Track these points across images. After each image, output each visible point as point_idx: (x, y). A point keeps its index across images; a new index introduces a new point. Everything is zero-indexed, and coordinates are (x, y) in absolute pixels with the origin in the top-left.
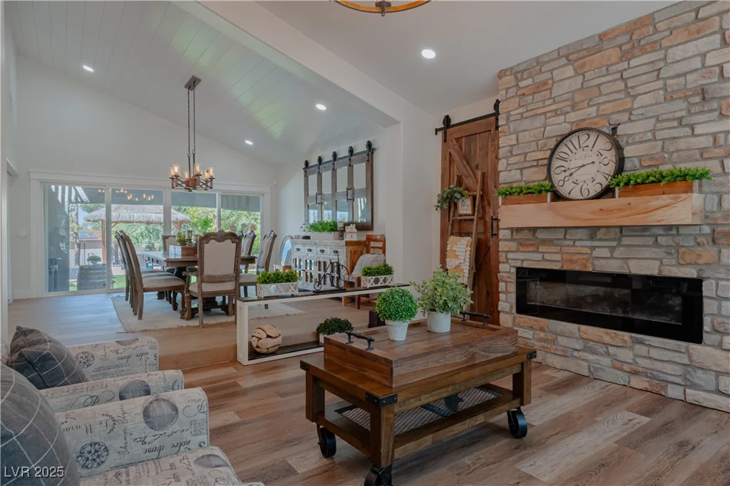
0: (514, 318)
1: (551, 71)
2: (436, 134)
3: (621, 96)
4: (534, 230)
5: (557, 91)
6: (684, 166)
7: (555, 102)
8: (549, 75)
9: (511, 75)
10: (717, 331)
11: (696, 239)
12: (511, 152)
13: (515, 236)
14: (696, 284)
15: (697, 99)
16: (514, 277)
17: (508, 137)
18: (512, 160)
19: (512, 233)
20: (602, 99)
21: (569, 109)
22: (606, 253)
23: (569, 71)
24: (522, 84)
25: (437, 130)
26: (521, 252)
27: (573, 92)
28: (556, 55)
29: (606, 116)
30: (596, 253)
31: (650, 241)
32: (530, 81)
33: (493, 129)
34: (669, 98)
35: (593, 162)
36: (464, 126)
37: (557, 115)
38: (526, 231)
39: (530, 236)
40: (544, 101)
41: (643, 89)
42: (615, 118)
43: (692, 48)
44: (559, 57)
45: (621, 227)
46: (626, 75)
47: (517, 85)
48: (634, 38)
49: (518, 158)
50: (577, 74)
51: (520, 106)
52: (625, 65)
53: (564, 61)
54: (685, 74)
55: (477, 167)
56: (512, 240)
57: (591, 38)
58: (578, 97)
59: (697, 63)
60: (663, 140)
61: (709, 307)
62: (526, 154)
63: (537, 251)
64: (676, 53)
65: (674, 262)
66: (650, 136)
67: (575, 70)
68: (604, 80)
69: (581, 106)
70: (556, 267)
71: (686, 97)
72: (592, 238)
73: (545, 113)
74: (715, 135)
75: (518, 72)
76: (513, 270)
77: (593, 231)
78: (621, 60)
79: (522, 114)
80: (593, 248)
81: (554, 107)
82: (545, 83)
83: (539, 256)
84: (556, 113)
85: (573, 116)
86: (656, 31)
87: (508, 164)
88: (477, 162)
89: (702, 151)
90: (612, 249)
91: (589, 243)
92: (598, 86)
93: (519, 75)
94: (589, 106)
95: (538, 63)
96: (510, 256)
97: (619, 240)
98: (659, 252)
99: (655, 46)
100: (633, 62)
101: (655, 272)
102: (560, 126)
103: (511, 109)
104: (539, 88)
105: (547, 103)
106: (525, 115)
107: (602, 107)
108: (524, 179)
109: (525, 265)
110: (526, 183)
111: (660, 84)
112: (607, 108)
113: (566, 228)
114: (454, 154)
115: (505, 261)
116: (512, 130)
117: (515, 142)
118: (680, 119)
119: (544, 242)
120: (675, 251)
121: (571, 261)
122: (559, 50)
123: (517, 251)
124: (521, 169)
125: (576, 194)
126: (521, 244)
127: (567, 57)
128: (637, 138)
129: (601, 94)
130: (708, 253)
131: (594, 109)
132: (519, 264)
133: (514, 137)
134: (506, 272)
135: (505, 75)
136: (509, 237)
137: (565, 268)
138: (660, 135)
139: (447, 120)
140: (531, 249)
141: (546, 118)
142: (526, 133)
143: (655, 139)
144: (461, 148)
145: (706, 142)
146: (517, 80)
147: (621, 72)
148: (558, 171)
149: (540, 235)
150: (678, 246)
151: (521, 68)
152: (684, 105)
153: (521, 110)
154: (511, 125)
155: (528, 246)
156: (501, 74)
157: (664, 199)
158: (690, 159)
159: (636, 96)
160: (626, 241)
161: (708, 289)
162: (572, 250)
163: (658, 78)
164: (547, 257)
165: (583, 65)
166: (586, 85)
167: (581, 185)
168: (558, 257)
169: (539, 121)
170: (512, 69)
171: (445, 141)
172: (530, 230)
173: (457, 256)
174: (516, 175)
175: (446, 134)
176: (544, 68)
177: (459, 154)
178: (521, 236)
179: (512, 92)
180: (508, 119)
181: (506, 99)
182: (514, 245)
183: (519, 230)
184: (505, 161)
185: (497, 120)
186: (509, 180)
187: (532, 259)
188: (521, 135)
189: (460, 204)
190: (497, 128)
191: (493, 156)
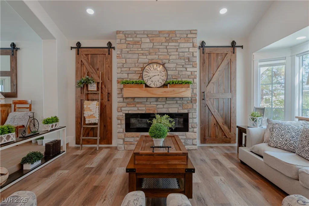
0: (125, 134)
1: (141, 38)
2: (71, 49)
3: (166, 54)
4: (134, 98)
5: (143, 46)
6: (184, 80)
7: (142, 50)
8: (139, 39)
9: (123, 34)
10: (192, 127)
11: (187, 101)
12: (123, 66)
13: (125, 100)
14: (187, 114)
15: (187, 60)
16: (124, 117)
17: (122, 59)
18: (123, 69)
19: (123, 99)
20: (160, 53)
21: (148, 54)
22: (162, 106)
23: (148, 40)
24: (128, 39)
25: (72, 48)
26: (128, 107)
27: (150, 48)
28: (143, 32)
29: (162, 60)
30: (158, 107)
31: (175, 102)
32: (131, 39)
33: (107, 54)
34: (180, 58)
35: (159, 75)
36: (90, 49)
37: (143, 55)
38: (130, 99)
39: (132, 100)
40: (138, 49)
41: (173, 53)
42: (164, 61)
43: (186, 45)
44: (144, 34)
45: (166, 98)
46: (168, 47)
47: (125, 39)
48: (170, 36)
49: (126, 69)
50: (150, 42)
51: (127, 48)
52: (167, 44)
53: (146, 36)
54: (184, 52)
55: (98, 69)
56: (123, 102)
57: (156, 31)
58: (151, 51)
59: (187, 50)
60: (179, 71)
61: (190, 121)
62: (130, 68)
63: (135, 106)
64: (182, 45)
65: (182, 108)
66: (175, 69)
67: (150, 40)
68: (161, 47)
69: (152, 54)
70: (143, 112)
71: (184, 59)
72: (157, 101)
73: (138, 54)
74: (191, 72)
75: (126, 34)
76: (124, 115)
77: (157, 99)
78: (166, 42)
79: (128, 51)
80: (157, 105)
81: (142, 52)
82: (138, 42)
83: (136, 109)
84: (143, 54)
85: (149, 57)
86: (176, 36)
87: (121, 71)
88: (98, 67)
89: (189, 76)
90: (163, 105)
91: (156, 103)
92: (159, 49)
94: (155, 55)
95: (135, 33)
96: (123, 109)
97: (166, 102)
98: (177, 106)
99: (176, 41)
100: (170, 44)
101: (176, 112)
102: (144, 59)
103: (123, 48)
104: (136, 43)
105: (139, 50)
106: (129, 52)
107: (160, 56)
108: (129, 77)
109: (130, 112)
110: (130, 79)
111: (177, 53)
112: (162, 57)
113: (147, 98)
114: (83, 61)
115: (120, 111)
116: (123, 57)
117: (124, 62)
118: (183, 65)
119: (138, 103)
120: (182, 105)
121: (149, 110)
122: (144, 31)
123: (126, 107)
124: (128, 74)
125: (152, 85)
126: (128, 104)
128: (171, 69)
129: (159, 52)
130: (190, 105)
131: (157, 56)
132: (127, 112)
133: (124, 60)
134: (120, 116)
135: (120, 33)
136: (122, 101)
137: (147, 112)
138: (178, 69)
139: (79, 44)
140: (132, 106)
141: (139, 56)
142: (130, 59)
143: (176, 70)
144: (88, 59)
145: (189, 73)
146: (126, 37)
147: (166, 46)
148: (145, 76)
149: (136, 100)
150: (183, 103)
151: (128, 33)
152: (184, 61)
153: (127, 50)
154: (123, 54)
155: (131, 104)
156: (118, 32)
157: (184, 89)
158: (185, 78)
159: (170, 55)
160: (168, 102)
161: (190, 116)
162: (150, 106)
163: (177, 51)
164: (140, 108)
165: (153, 40)
166: (154, 47)
167: (154, 82)
168: (144, 108)
169: (136, 56)
170: (123, 32)
171: (78, 54)
172: (132, 98)
173: (91, 110)
174: (125, 76)
175: (78, 50)
176: (138, 36)
177: (88, 62)
178: (127, 100)
179: (123, 41)
180: (121, 52)
181: (120, 43)
182: (125, 104)
183: (127, 98)
184: (120, 69)
185: (109, 50)
186: (122, 77)
187: (133, 110)
188: (127, 60)
189: (89, 85)
190: (109, 54)
191: (107, 66)
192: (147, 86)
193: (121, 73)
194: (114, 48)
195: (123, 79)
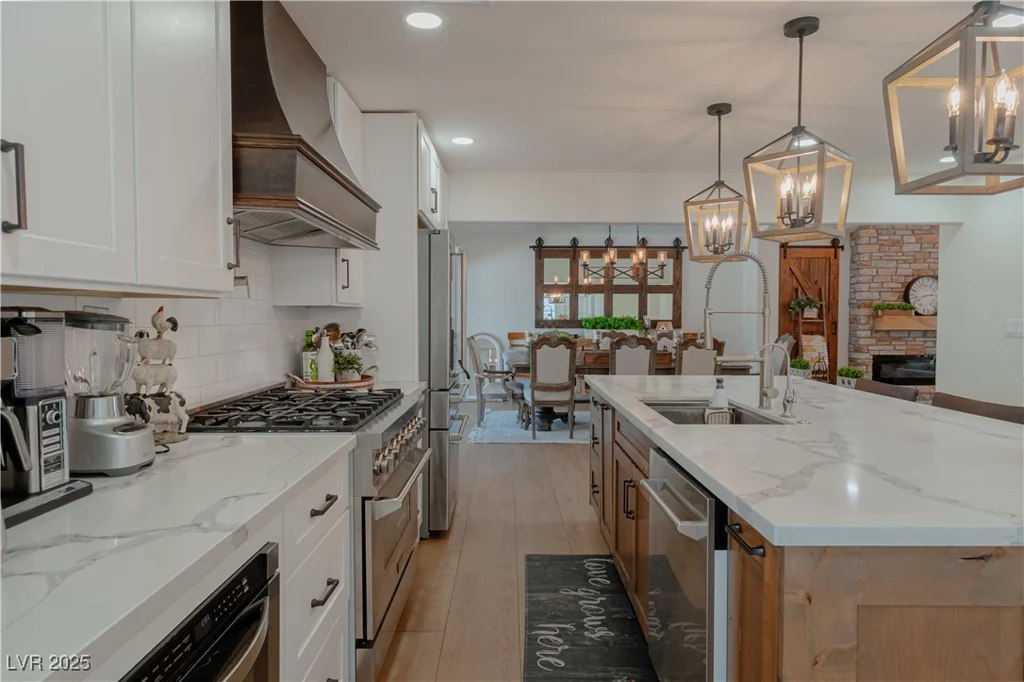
1: (902, 236)
4: (889, 332)
5: (906, 248)
7: (903, 255)
8: (899, 238)
9: (874, 229)
12: (873, 280)
13: (874, 335)
16: (872, 361)
17: (871, 270)
18: (873, 285)
19: (872, 333)
20: (931, 260)
21: (912, 261)
23: (913, 239)
24: (881, 238)
26: (878, 345)
27: (916, 252)
28: (905, 227)
30: (928, 344)
32: (887, 238)
33: (832, 258)
35: (932, 295)
38: (882, 332)
39: (885, 335)
40: (897, 253)
44: (907, 229)
47: (878, 237)
49: (877, 285)
50: (917, 242)
51: (879, 251)
53: (910, 232)
55: (816, 283)
56: (871, 337)
58: (918, 256)
62: (882, 283)
63: (891, 344)
67: (916, 239)
69: (919, 261)
70: (903, 353)
73: (897, 261)
75: (879, 229)
76: (872, 357)
79: (881, 257)
80: (925, 342)
81: (904, 258)
82: (898, 242)
83: (891, 348)
84: (905, 262)
85: (914, 266)
87: (870, 287)
88: (816, 279)
91: (923, 339)
92: (930, 253)
93: (880, 232)
94: (924, 262)
95: (893, 228)
96: (870, 348)
102: (906, 270)
103: (874, 251)
104: (894, 243)
105: (899, 254)
106: (883, 258)
108: (882, 298)
109: (882, 353)
113: (910, 331)
114: (795, 270)
115: (867, 351)
116: (873, 265)
117: (875, 274)
119: (895, 339)
121: (912, 350)
122: (907, 225)
123: (876, 344)
124: (880, 292)
125: (922, 312)
126: (879, 340)
127: (913, 231)
129: (930, 258)
131: (927, 265)
132: (877, 353)
133: (875, 270)
134: (867, 359)
135: (869, 228)
137: (908, 354)
140: (886, 343)
141: (897, 263)
142: (884, 270)
144: (801, 266)
146: (879, 235)
148: (912, 297)
149: (893, 335)
151: (882, 227)
153: (880, 254)
154: (873, 262)
155: (884, 341)
156: (866, 226)
162: (913, 343)
164: (897, 348)
165: (921, 239)
166: (923, 250)
167: (924, 306)
168: (904, 348)
169: (892, 264)
170: (875, 225)
171: (785, 257)
172: (885, 331)
173: (814, 350)
174: (876, 295)
175: (785, 251)
176: (897, 232)
177: (800, 270)
178: (878, 335)
179: (873, 241)
180: (871, 257)
181: (869, 244)
182: (874, 341)
183: (877, 331)
184: (868, 285)
185: (836, 252)
186: (872, 298)
187: (886, 350)
188: (880, 270)
189: (806, 309)
190: (836, 257)
191: (832, 277)
192: (917, 314)
193: (868, 291)
194: (842, 248)
195: (872, 300)
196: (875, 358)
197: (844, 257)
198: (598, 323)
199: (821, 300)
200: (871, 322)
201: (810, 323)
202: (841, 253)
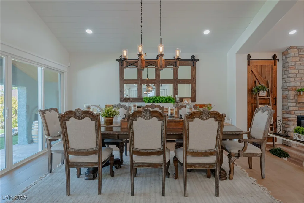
9: (296, 49)
12: (296, 76)
13: (297, 105)
17: (295, 70)
18: (296, 78)
19: (296, 104)
24: (300, 53)
26: (300, 110)
32: (303, 54)
33: (273, 65)
38: (302, 103)
39: (303, 105)
49: (299, 78)
51: (300, 61)
55: (265, 78)
56: (296, 106)
62: (301, 77)
75: (299, 49)
79: (300, 64)
87: (295, 80)
88: (265, 76)
93: (300, 50)
96: (296, 112)
103: (297, 61)
106: (302, 64)
108: (301, 86)
110: (302, 87)
114: (254, 71)
115: (294, 114)
116: (296, 68)
117: (298, 73)
123: (299, 110)
124: (300, 82)
126: (300, 108)
132: (299, 115)
133: (298, 71)
134: (294, 118)
135: (294, 48)
139: (249, 56)
142: (302, 70)
146: (299, 52)
151: (301, 48)
153: (300, 62)
154: (296, 66)
155: (302, 108)
170: (297, 47)
171: (249, 65)
174: (298, 84)
175: (250, 62)
178: (299, 105)
179: (296, 55)
180: (295, 64)
181: (294, 57)
182: (297, 108)
183: (299, 103)
184: (294, 78)
185: (275, 62)
186: (296, 85)
188: (300, 71)
190: (275, 65)
191: (273, 75)
193: (294, 82)
194: (278, 60)
195: (296, 87)
196: (298, 118)
197: (279, 65)
198: (151, 99)
199: (268, 87)
200: (296, 98)
201: (263, 99)
202: (278, 63)
